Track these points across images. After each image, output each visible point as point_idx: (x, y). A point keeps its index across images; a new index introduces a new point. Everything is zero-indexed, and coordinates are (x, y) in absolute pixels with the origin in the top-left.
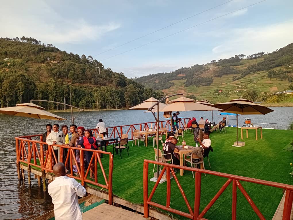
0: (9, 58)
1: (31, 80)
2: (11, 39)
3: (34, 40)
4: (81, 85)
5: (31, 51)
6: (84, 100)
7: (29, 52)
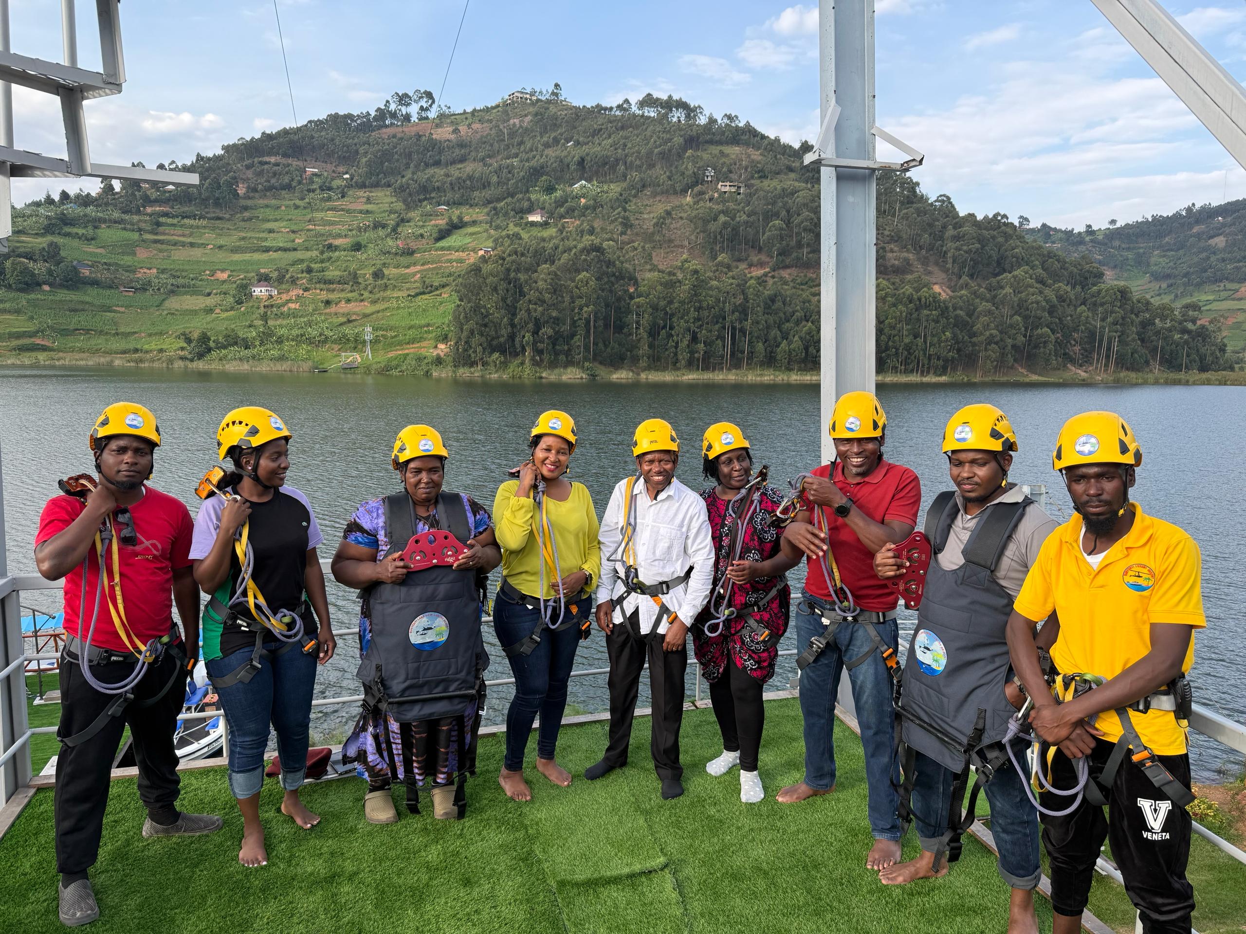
0: (589, 180)
1: (622, 263)
2: (611, 109)
3: (682, 105)
4: (805, 276)
5: (656, 151)
6: (796, 338)
7: (650, 153)
